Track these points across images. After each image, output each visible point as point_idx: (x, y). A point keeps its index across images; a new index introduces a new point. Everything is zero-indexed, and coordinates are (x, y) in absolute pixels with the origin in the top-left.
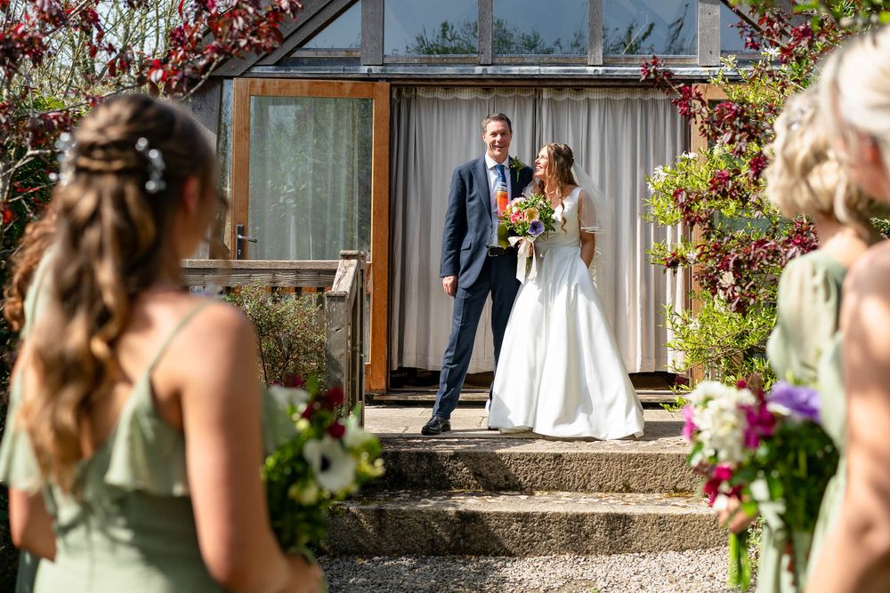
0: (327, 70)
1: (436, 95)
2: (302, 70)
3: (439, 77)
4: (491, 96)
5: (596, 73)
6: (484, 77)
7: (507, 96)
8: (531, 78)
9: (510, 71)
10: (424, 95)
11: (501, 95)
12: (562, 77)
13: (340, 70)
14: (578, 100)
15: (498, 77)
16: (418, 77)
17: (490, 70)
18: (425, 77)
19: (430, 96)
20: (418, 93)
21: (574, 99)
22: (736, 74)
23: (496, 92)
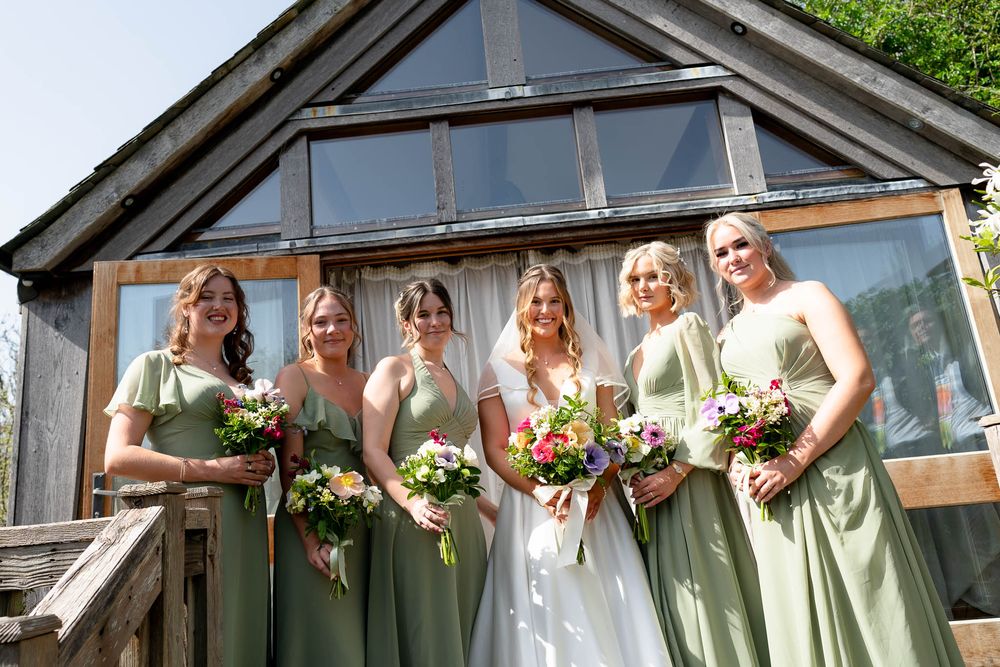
0: (235, 249)
1: (387, 276)
2: (201, 253)
3: (387, 243)
4: (461, 270)
5: (602, 216)
6: (449, 237)
7: (481, 268)
8: (514, 233)
9: (483, 225)
10: (371, 278)
11: (473, 267)
12: (554, 226)
13: (253, 248)
14: (576, 263)
15: (469, 235)
16: (359, 246)
17: (456, 228)
18: (368, 245)
19: (380, 278)
20: (363, 276)
21: (571, 262)
22: (793, 197)
23: (465, 264)
